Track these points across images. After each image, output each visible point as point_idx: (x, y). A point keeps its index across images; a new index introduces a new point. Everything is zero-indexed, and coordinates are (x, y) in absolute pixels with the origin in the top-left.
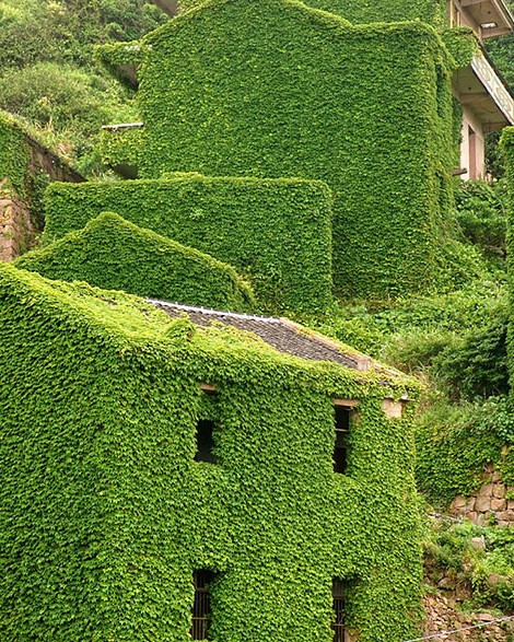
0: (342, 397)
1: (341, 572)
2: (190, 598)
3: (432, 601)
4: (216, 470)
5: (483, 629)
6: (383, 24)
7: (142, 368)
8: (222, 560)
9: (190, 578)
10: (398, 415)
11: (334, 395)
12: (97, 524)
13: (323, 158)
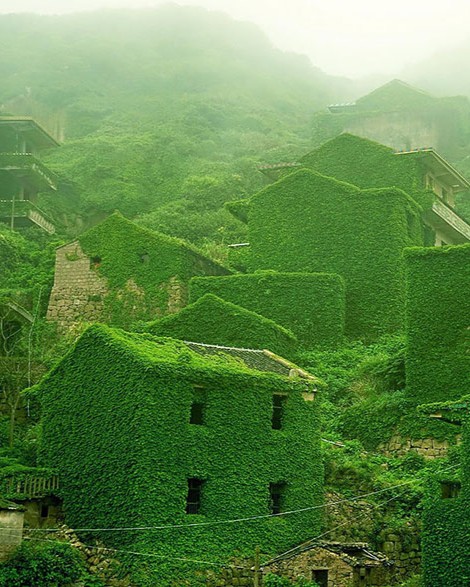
0: (276, 391)
1: (275, 480)
2: (185, 493)
3: (330, 495)
4: (202, 429)
5: (360, 509)
6: (375, 189)
7: (158, 377)
8: (205, 474)
9: (186, 482)
10: (312, 400)
11: (273, 389)
12: (134, 456)
13: (343, 261)
